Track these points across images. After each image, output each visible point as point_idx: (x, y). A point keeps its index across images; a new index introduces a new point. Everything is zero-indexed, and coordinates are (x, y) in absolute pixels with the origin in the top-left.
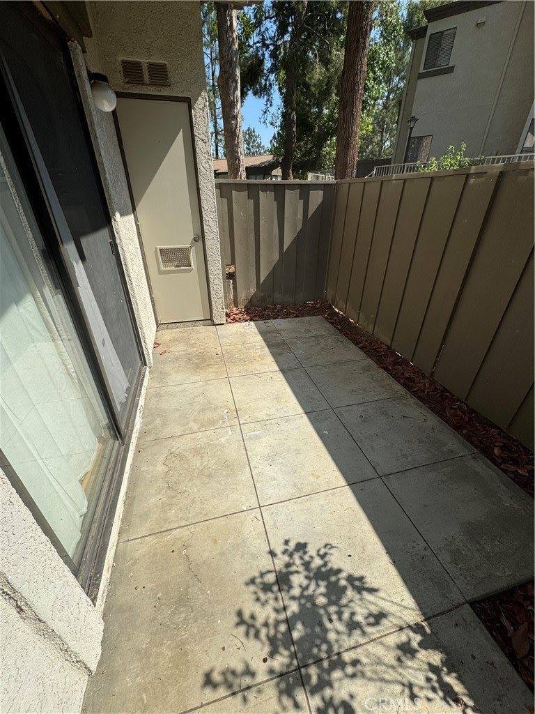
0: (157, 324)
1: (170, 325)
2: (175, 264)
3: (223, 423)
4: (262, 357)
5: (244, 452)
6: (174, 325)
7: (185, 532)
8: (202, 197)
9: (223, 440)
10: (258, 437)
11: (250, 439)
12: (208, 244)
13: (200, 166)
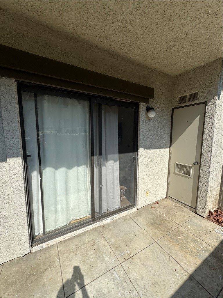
0: (167, 195)
1: (173, 199)
2: (183, 172)
3: (119, 254)
4: (193, 254)
5: (101, 274)
6: (174, 200)
7: (57, 264)
8: (203, 144)
9: (107, 259)
10: (114, 279)
11: (111, 275)
12: (202, 167)
13: (205, 129)
